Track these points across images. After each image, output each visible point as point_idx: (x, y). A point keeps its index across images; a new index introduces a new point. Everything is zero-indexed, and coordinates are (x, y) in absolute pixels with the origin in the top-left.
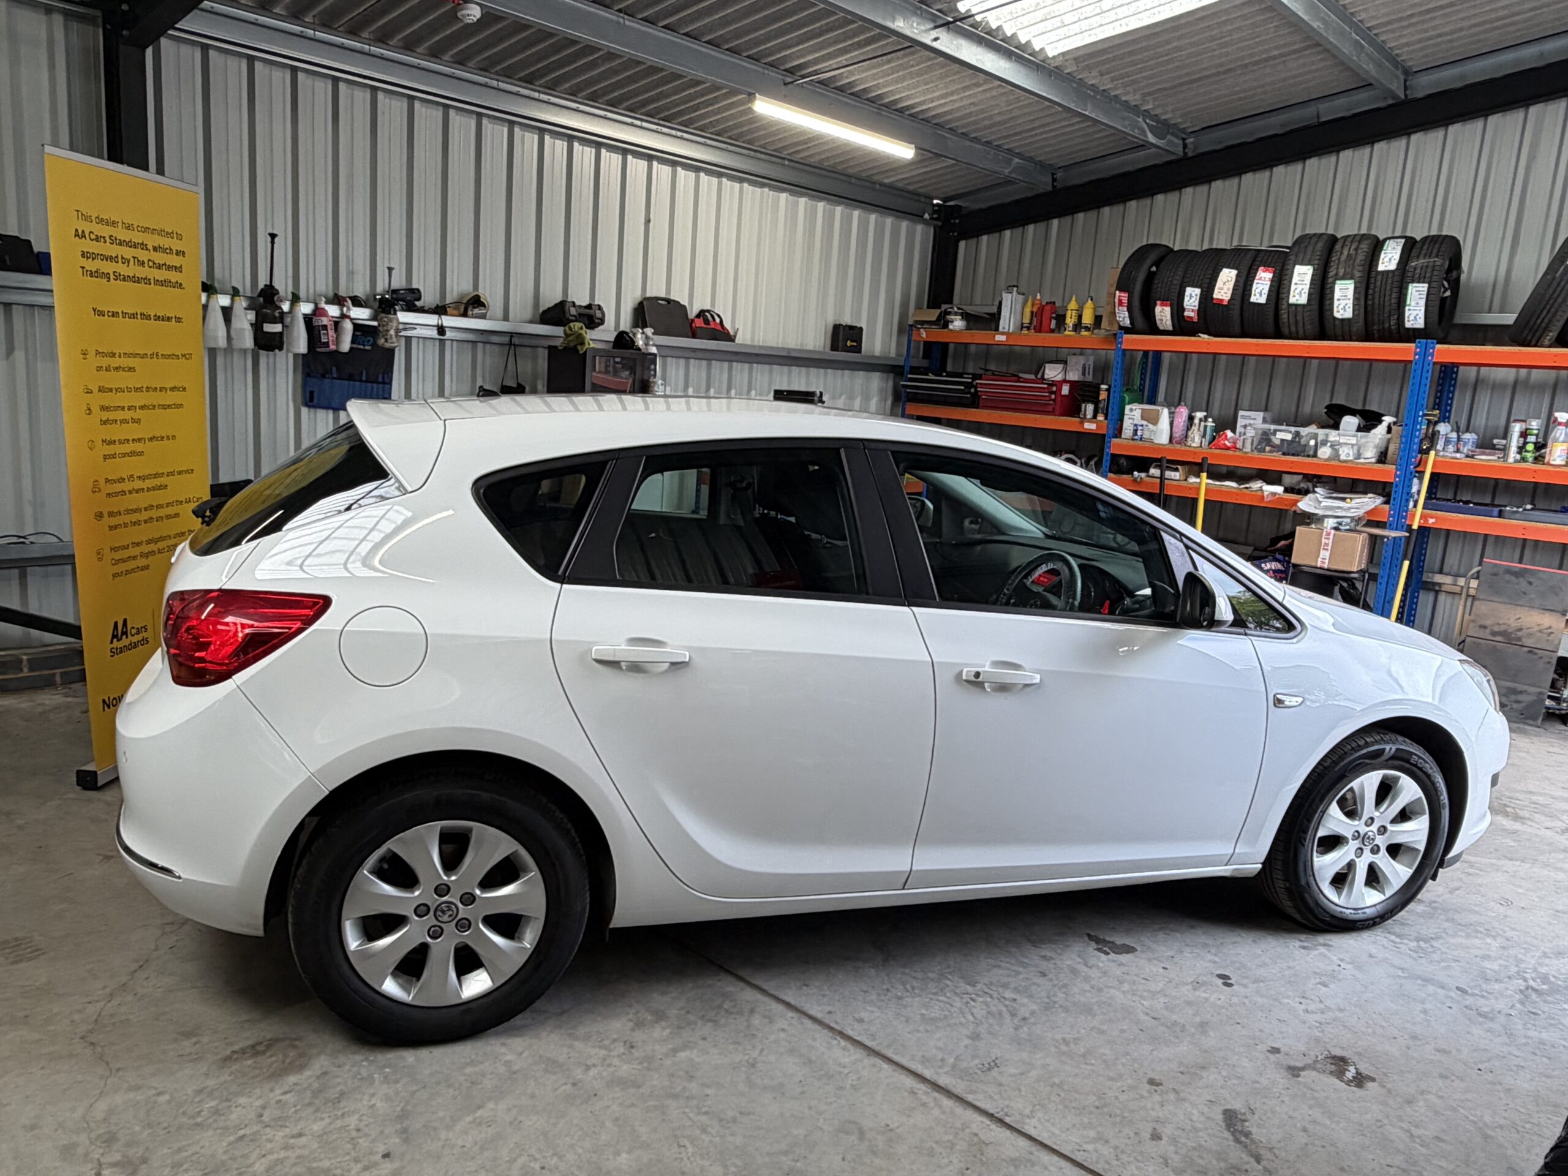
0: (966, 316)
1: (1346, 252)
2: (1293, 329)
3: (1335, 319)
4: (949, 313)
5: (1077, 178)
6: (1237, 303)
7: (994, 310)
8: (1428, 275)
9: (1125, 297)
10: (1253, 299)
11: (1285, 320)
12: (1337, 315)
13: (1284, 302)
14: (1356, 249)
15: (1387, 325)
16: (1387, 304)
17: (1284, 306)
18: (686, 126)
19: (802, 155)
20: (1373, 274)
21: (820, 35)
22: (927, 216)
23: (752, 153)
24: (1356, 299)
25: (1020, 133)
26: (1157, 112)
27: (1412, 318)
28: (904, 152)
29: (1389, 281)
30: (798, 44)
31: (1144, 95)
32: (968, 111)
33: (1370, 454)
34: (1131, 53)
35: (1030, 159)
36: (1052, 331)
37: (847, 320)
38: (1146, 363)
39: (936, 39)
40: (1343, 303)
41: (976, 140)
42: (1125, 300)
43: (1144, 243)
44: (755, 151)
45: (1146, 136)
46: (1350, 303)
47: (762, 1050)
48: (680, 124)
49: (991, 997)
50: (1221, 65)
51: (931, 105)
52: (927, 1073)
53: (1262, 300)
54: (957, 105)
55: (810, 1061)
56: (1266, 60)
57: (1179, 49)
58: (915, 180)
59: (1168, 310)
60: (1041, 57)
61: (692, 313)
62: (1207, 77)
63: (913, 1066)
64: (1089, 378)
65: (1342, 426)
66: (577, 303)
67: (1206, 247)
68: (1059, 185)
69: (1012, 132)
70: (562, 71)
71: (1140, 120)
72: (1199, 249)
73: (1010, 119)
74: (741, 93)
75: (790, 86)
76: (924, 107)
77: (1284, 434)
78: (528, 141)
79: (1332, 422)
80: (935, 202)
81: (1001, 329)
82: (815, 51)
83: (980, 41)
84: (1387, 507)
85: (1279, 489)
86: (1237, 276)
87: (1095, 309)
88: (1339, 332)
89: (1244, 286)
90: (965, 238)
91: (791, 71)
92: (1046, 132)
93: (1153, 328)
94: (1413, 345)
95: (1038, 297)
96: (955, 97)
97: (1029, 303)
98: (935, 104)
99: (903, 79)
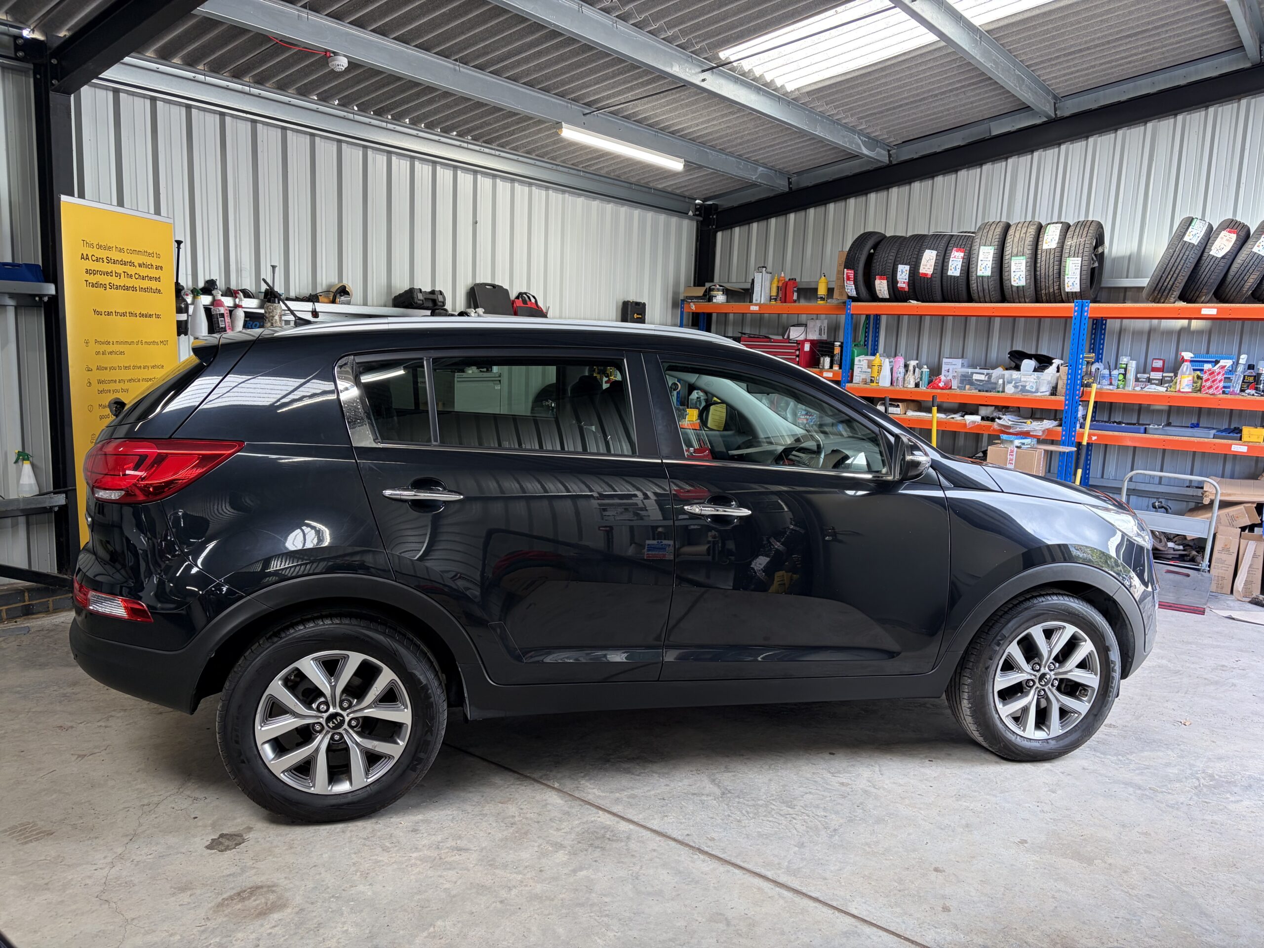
0: (727, 292)
1: (1017, 235)
2: (981, 294)
3: (1012, 286)
4: (713, 290)
5: (807, 181)
6: (938, 276)
7: (748, 286)
8: (1081, 251)
9: (851, 273)
10: (950, 273)
11: (975, 288)
12: (1014, 283)
13: (974, 273)
14: (1026, 233)
15: (1051, 290)
16: (1051, 274)
17: (974, 277)
18: (502, 147)
19: (594, 168)
20: (1039, 252)
21: (613, 77)
22: (691, 213)
23: (555, 167)
24: (1027, 271)
25: (765, 148)
26: (868, 131)
27: (1070, 284)
28: (676, 165)
29: (1052, 257)
30: (595, 84)
31: (859, 119)
32: (724, 133)
33: (1044, 390)
34: (849, 88)
35: (771, 168)
36: (795, 301)
37: (632, 298)
38: (868, 324)
39: (704, 80)
40: (1018, 274)
41: (731, 154)
42: (852, 276)
43: (862, 232)
44: (557, 165)
45: (860, 149)
46: (1023, 274)
47: (641, 867)
48: (498, 145)
49: (808, 816)
50: (918, 95)
51: (697, 128)
52: (769, 874)
53: (957, 273)
54: (716, 128)
55: (680, 872)
56: (951, 91)
57: (885, 84)
58: (683, 184)
59: (885, 282)
60: (782, 91)
61: (513, 295)
62: (907, 104)
63: (757, 871)
64: (824, 337)
65: (1022, 368)
66: (423, 290)
67: (909, 234)
68: (794, 187)
69: (758, 148)
70: (406, 106)
71: (856, 137)
72: (904, 234)
73: (757, 138)
74: (548, 122)
75: (588, 116)
76: (691, 130)
77: (979, 376)
78: (378, 161)
79: (1013, 365)
80: (697, 201)
81: (754, 301)
82: (609, 90)
83: (736, 80)
84: (1060, 429)
85: (977, 418)
86: (937, 255)
87: (827, 283)
88: (1015, 296)
89: (942, 263)
90: (722, 230)
91: (588, 104)
92: (784, 147)
93: (873, 297)
94: (1073, 305)
95: (783, 275)
96: (715, 122)
97: (775, 281)
98: (699, 128)
99: (676, 109)
